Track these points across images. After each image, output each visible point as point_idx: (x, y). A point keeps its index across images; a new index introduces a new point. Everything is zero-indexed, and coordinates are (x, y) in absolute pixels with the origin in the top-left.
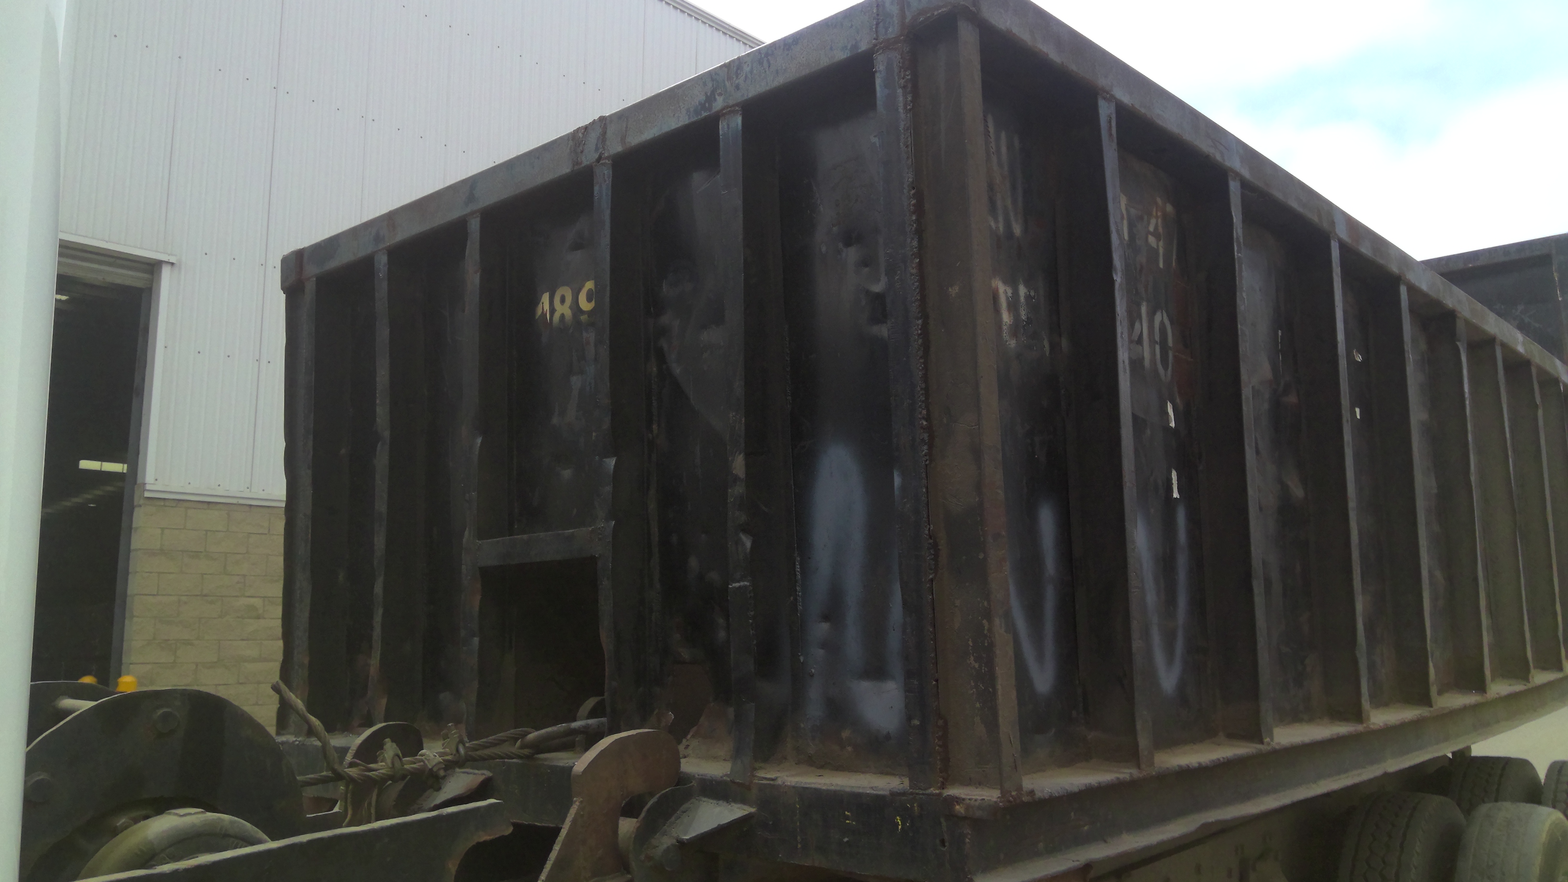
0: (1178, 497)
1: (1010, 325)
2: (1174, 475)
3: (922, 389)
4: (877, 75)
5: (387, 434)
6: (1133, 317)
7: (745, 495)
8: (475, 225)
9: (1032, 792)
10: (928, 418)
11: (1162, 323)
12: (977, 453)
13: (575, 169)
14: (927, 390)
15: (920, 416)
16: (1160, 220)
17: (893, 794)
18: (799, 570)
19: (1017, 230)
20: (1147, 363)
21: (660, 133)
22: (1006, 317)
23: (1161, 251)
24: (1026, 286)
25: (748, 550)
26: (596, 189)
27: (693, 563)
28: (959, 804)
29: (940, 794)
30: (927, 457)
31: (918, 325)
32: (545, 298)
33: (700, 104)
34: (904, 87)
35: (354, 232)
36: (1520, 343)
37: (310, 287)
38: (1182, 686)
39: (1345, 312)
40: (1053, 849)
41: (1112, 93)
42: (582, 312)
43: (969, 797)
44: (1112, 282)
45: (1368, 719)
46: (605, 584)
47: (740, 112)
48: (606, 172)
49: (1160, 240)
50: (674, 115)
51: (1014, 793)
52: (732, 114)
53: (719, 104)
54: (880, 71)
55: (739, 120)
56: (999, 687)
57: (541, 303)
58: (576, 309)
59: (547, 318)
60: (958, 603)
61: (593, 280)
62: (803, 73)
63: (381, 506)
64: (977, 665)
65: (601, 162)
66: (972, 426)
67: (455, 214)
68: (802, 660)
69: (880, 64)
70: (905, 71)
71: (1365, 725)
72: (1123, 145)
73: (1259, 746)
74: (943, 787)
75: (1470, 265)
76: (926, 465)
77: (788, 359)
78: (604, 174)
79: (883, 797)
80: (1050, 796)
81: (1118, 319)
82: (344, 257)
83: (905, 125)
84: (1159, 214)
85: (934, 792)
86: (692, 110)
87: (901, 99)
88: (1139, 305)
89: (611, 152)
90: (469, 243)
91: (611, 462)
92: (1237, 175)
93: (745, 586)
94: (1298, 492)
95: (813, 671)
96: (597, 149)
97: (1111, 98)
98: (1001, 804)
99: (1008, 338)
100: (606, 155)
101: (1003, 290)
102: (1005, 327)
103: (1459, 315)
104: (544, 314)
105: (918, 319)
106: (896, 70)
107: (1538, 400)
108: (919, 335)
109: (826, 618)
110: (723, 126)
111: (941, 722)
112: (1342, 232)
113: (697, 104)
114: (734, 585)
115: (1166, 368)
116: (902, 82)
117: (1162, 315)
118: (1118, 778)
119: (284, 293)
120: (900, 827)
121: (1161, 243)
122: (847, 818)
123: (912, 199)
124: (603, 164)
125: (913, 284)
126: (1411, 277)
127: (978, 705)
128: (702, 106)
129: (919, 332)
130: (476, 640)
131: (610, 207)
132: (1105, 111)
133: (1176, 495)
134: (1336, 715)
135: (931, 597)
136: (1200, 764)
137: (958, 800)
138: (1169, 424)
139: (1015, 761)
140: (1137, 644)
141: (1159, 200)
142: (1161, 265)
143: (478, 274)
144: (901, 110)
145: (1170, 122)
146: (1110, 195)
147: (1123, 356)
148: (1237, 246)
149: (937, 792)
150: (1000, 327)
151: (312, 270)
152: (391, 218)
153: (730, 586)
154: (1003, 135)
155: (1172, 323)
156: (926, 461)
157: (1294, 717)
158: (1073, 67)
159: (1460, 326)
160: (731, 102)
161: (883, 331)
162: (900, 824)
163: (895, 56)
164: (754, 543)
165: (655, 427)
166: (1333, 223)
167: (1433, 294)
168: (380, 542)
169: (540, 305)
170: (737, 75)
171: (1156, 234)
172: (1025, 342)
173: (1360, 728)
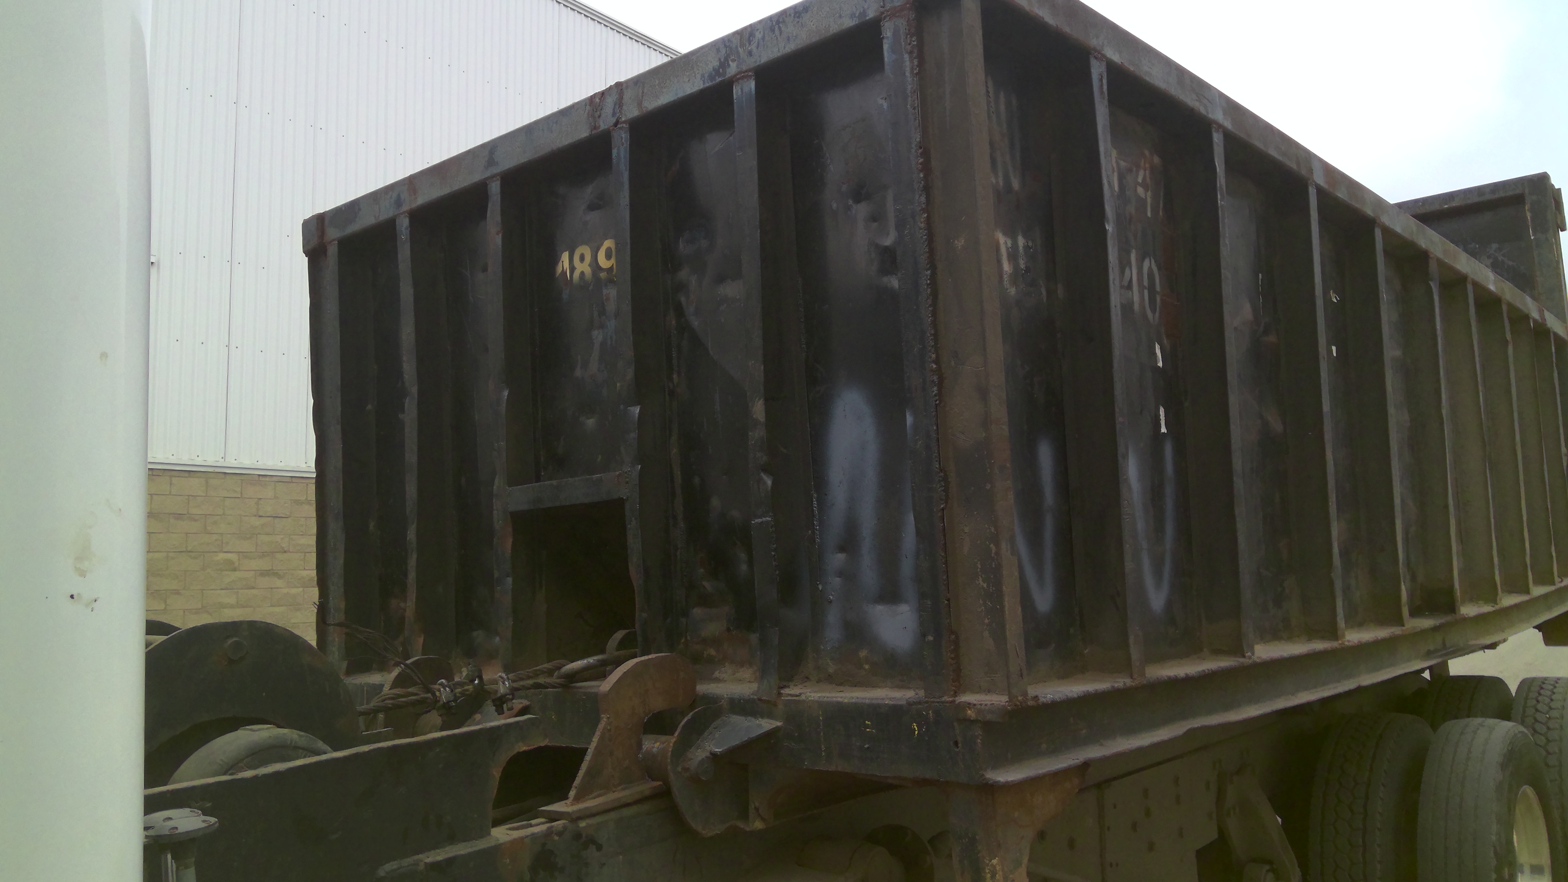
0: (1166, 432)
1: (1010, 273)
2: (1162, 411)
3: (931, 334)
4: (885, 41)
5: (414, 390)
6: (1124, 264)
7: (765, 437)
8: (495, 188)
9: (1036, 698)
10: (937, 361)
11: (1150, 268)
12: (983, 393)
13: (593, 133)
14: (936, 336)
15: (929, 360)
16: (1147, 172)
17: (910, 704)
18: (816, 506)
19: (1016, 184)
20: (1136, 307)
21: (676, 98)
22: (1007, 267)
23: (1149, 200)
24: (1025, 237)
25: (769, 488)
26: (614, 152)
27: (715, 502)
28: (970, 708)
29: (954, 701)
30: (937, 398)
31: (927, 276)
32: (565, 257)
33: (714, 69)
34: (911, 53)
35: (375, 197)
36: (1491, 281)
37: (333, 250)
38: (1169, 605)
39: (1322, 254)
40: (1055, 751)
41: (1103, 52)
42: (600, 269)
43: (979, 703)
44: (1105, 231)
45: (1343, 636)
46: (632, 525)
47: (753, 77)
48: (623, 136)
49: (1148, 191)
50: (689, 80)
51: (1020, 698)
52: (746, 80)
53: (733, 69)
54: (888, 38)
55: (753, 84)
56: (1006, 604)
57: (561, 262)
58: (595, 264)
59: (567, 276)
60: (966, 530)
61: (611, 238)
62: (814, 40)
63: (411, 456)
64: (985, 585)
65: (619, 126)
66: (978, 368)
67: (476, 177)
68: (820, 587)
69: (888, 31)
70: (911, 37)
71: (1340, 642)
72: (1113, 102)
73: (1242, 660)
74: (956, 694)
75: (1446, 206)
76: (936, 404)
77: (802, 310)
78: (622, 137)
79: (901, 706)
80: (1052, 701)
81: (1111, 266)
82: (366, 220)
83: (912, 88)
84: (1147, 165)
85: (948, 700)
86: (706, 75)
87: (908, 63)
88: (1128, 253)
89: (628, 117)
90: (490, 205)
91: (636, 410)
92: (1220, 126)
93: (767, 522)
94: (1277, 426)
95: (831, 597)
96: (614, 114)
97: (1102, 57)
98: (1009, 707)
99: (1008, 286)
100: (623, 119)
101: (1002, 240)
102: (1005, 276)
103: (1431, 256)
104: (564, 273)
105: (927, 270)
106: (903, 37)
107: (1509, 336)
108: (928, 285)
109: (842, 549)
110: (736, 91)
111: (953, 637)
112: (1319, 179)
113: (712, 69)
114: (756, 521)
115: (1154, 311)
116: (909, 47)
117: (1150, 262)
118: (1113, 687)
119: (306, 256)
120: (916, 732)
121: (1149, 193)
122: (867, 726)
123: (919, 158)
124: (620, 128)
125: (922, 237)
126: (1385, 220)
127: (987, 621)
128: (716, 72)
129: (928, 282)
130: (510, 580)
131: (628, 169)
132: (1097, 70)
133: (1164, 430)
134: (1311, 633)
135: (942, 525)
136: (1187, 675)
137: (969, 705)
138: (1157, 364)
139: (1021, 670)
140: (1129, 566)
141: (1147, 153)
142: (1149, 214)
143: (500, 235)
144: (908, 74)
145: (1157, 78)
146: (1102, 149)
147: (1115, 300)
148: (1221, 195)
149: (951, 699)
150: (1001, 277)
151: (333, 234)
152: (411, 182)
153: (753, 522)
154: (1002, 95)
155: (1159, 269)
156: (936, 401)
157: (1274, 635)
158: (1067, 29)
159: (1433, 267)
160: (744, 68)
161: (894, 282)
162: (916, 729)
163: (902, 23)
164: (773, 483)
165: (675, 376)
166: (1311, 170)
167: (1406, 235)
168: (411, 490)
169: (560, 264)
170: (750, 42)
171: (1144, 185)
172: (1024, 289)
173: (1335, 644)
